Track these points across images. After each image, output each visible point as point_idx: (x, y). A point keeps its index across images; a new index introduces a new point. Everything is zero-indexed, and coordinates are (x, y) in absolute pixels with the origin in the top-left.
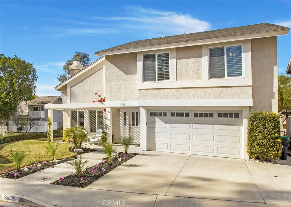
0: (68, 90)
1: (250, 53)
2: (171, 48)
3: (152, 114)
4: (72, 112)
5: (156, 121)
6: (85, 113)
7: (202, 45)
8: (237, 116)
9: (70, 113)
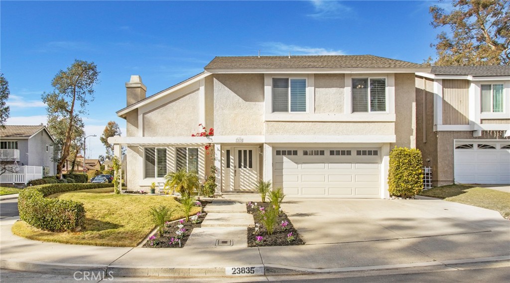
0: (140, 117)
1: (394, 88)
2: (308, 74)
3: (278, 153)
4: (146, 149)
5: (284, 160)
6: (168, 151)
7: (344, 74)
8: (376, 153)
9: (142, 151)
